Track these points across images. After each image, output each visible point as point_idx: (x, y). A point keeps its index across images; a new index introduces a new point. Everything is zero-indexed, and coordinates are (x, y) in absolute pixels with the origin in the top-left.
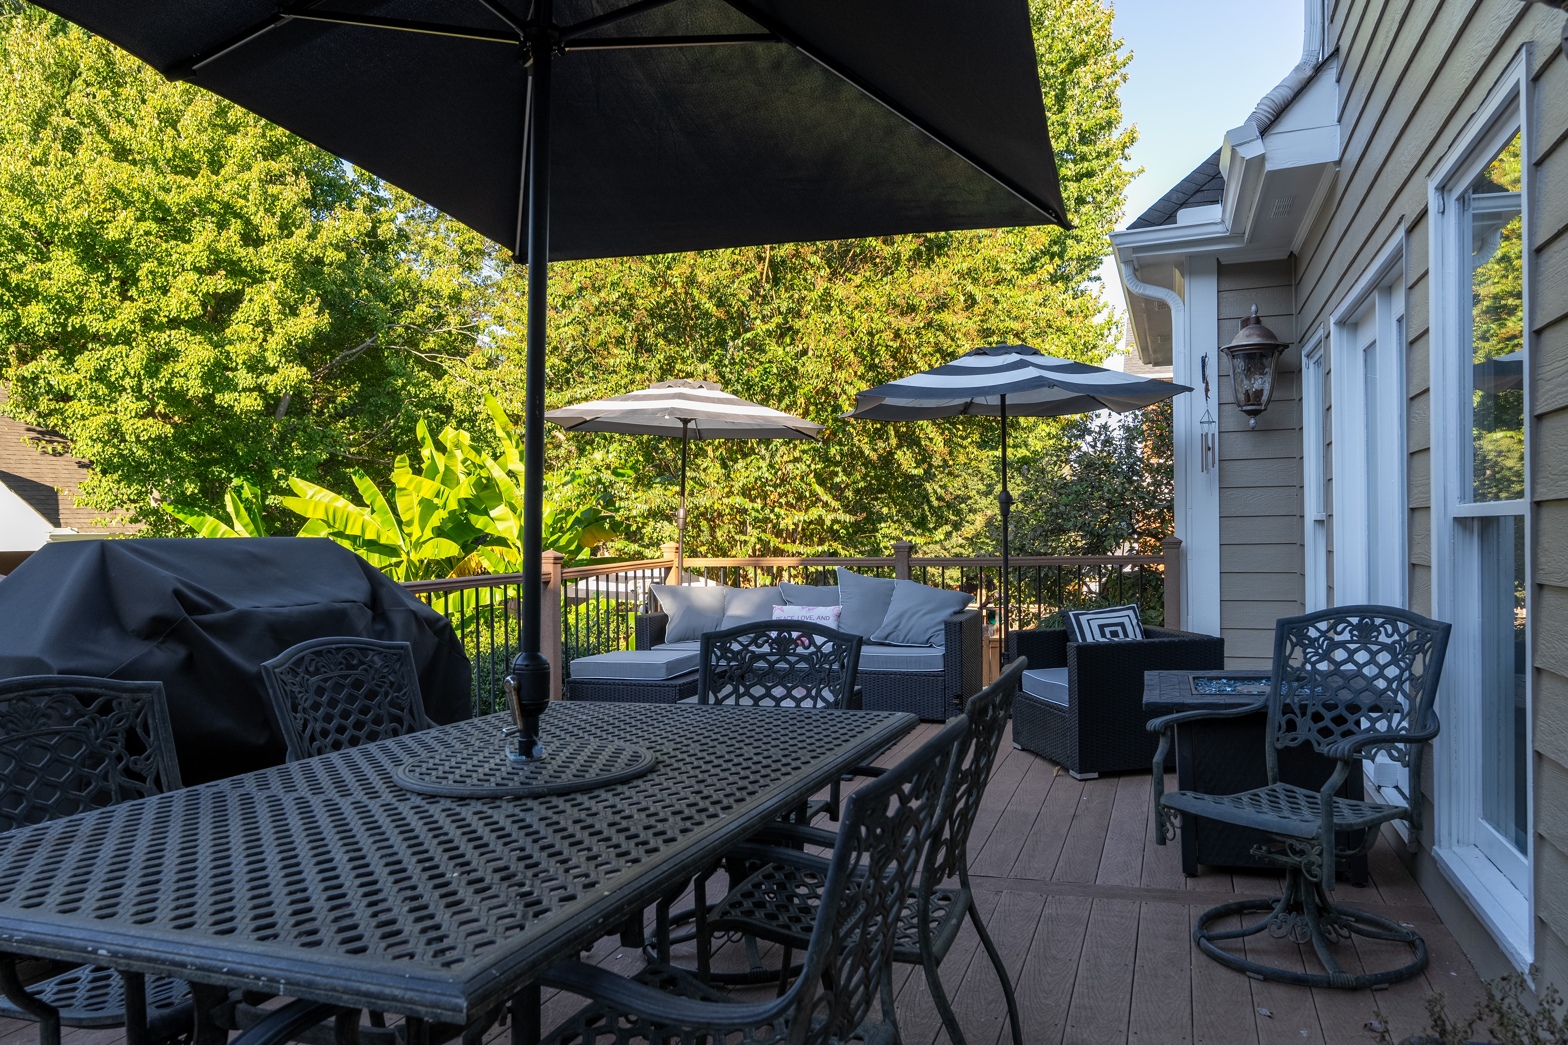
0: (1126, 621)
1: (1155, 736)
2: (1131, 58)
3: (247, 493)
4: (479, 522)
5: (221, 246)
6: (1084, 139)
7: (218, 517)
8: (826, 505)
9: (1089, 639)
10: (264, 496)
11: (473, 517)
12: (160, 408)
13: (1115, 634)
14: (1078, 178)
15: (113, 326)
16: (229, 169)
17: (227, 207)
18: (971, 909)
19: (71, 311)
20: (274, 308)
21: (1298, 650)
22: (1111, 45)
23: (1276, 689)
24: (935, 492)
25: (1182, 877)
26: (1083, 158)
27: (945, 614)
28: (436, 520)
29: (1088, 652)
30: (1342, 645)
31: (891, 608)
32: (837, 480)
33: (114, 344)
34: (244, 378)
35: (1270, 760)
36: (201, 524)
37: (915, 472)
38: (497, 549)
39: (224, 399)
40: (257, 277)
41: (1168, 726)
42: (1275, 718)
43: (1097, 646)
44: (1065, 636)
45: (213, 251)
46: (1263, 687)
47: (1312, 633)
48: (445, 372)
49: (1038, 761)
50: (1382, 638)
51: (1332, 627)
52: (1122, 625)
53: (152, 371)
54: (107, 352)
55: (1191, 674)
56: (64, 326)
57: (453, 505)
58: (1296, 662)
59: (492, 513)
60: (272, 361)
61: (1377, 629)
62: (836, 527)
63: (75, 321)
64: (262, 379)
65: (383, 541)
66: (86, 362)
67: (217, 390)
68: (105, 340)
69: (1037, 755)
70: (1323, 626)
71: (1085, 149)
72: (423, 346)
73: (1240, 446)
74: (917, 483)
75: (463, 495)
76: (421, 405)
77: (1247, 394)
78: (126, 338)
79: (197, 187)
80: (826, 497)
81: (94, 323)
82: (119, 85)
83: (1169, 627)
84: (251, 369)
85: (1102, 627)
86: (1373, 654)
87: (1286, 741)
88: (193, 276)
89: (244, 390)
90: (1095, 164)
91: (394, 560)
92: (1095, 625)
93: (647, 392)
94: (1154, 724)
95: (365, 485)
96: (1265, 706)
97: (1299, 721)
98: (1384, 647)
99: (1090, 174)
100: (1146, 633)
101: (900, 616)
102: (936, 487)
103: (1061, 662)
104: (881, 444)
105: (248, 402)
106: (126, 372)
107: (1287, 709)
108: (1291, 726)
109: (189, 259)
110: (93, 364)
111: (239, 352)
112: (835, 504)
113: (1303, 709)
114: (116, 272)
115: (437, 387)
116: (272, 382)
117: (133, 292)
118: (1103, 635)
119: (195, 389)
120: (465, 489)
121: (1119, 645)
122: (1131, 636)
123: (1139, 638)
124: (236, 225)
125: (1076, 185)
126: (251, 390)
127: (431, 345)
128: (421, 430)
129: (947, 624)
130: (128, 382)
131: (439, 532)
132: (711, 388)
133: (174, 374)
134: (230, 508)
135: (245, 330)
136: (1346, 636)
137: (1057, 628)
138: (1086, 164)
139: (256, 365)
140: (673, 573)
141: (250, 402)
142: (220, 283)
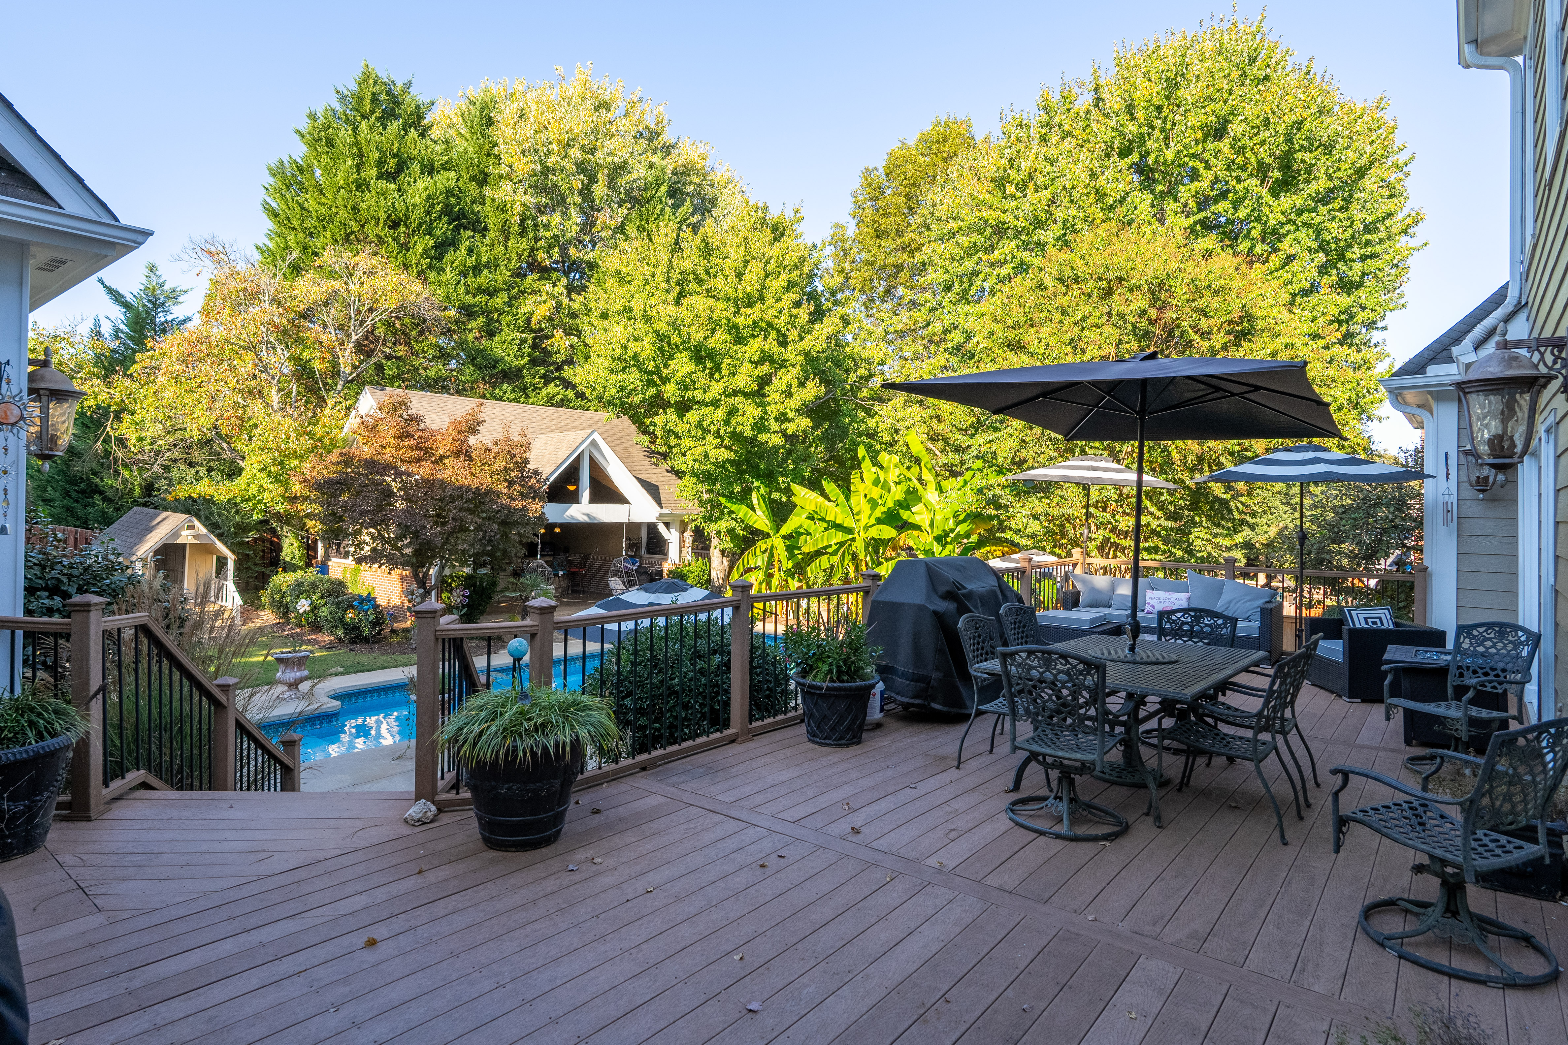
0: (1383, 616)
1: (1386, 673)
2: (1411, 159)
3: (762, 491)
4: (905, 515)
5: (766, 348)
6: (1367, 229)
7: (747, 506)
8: (1152, 514)
9: (1358, 625)
10: (771, 492)
11: (901, 512)
12: (726, 442)
13: (1374, 623)
14: (1364, 258)
15: (709, 397)
16: (770, 301)
17: (770, 325)
18: (1297, 726)
19: (686, 388)
20: (795, 383)
21: (1467, 640)
22: (1395, 148)
23: (1455, 657)
24: (1238, 508)
25: (1403, 745)
26: (1368, 243)
27: (1260, 602)
28: (878, 513)
29: (1356, 634)
30: (1490, 639)
31: (1223, 597)
32: (1163, 498)
33: (707, 406)
34: (774, 426)
35: (1450, 691)
36: (739, 510)
37: (1225, 496)
38: (916, 533)
39: (763, 437)
40: (781, 365)
41: (1392, 669)
42: (1453, 671)
43: (1362, 630)
44: (1341, 622)
45: (763, 351)
46: (1449, 658)
47: (1475, 633)
48: (876, 414)
49: (1322, 691)
50: (1510, 638)
51: (1486, 631)
52: (1380, 618)
53: (727, 423)
54: (704, 410)
55: (1415, 648)
56: (683, 397)
57: (890, 504)
58: (1465, 646)
59: (913, 509)
60: (791, 415)
61: (1508, 633)
62: (1158, 529)
63: (689, 394)
64: (784, 426)
65: (846, 525)
66: (692, 416)
67: (759, 432)
68: (702, 404)
69: (1322, 688)
70: (1481, 630)
71: (1368, 237)
72: (860, 396)
73: (1474, 509)
74: (1224, 503)
75: (897, 498)
76: (860, 435)
77: (1478, 477)
78: (715, 403)
79: (755, 313)
80: (1153, 509)
81: (699, 395)
82: (710, 255)
83: (1418, 622)
84: (777, 419)
85: (1366, 619)
86: (1505, 645)
87: (1458, 682)
88: (750, 366)
89: (774, 432)
90: (1378, 249)
91: (850, 536)
92: (1361, 617)
93: (1067, 463)
94: (1384, 667)
95: (829, 487)
96: (1448, 665)
97: (1465, 673)
98: (1510, 642)
99: (1373, 256)
100: (1396, 624)
101: (1230, 602)
102: (1239, 504)
103: (1339, 637)
104: (1197, 476)
105: (777, 439)
106: (712, 422)
107: (1459, 667)
108: (1461, 675)
109: (747, 355)
110: (696, 418)
111: (774, 410)
112: (1159, 514)
113: (1468, 668)
114: (709, 365)
115: (872, 423)
116: (791, 428)
117: (717, 376)
118: (1367, 623)
119: (748, 432)
120: (898, 493)
121: (1376, 630)
122: (1386, 625)
123: (1391, 626)
124: (773, 334)
125: (1361, 264)
126: (777, 432)
127: (865, 394)
128: (861, 452)
129: (1263, 610)
130: (713, 428)
131: (879, 521)
132: (1107, 461)
133: (738, 423)
134: (755, 501)
135: (776, 396)
136: (1492, 635)
137: (1336, 616)
138: (1369, 249)
139: (782, 418)
140: (1079, 567)
141: (776, 440)
142: (765, 369)
